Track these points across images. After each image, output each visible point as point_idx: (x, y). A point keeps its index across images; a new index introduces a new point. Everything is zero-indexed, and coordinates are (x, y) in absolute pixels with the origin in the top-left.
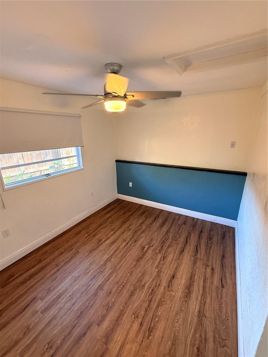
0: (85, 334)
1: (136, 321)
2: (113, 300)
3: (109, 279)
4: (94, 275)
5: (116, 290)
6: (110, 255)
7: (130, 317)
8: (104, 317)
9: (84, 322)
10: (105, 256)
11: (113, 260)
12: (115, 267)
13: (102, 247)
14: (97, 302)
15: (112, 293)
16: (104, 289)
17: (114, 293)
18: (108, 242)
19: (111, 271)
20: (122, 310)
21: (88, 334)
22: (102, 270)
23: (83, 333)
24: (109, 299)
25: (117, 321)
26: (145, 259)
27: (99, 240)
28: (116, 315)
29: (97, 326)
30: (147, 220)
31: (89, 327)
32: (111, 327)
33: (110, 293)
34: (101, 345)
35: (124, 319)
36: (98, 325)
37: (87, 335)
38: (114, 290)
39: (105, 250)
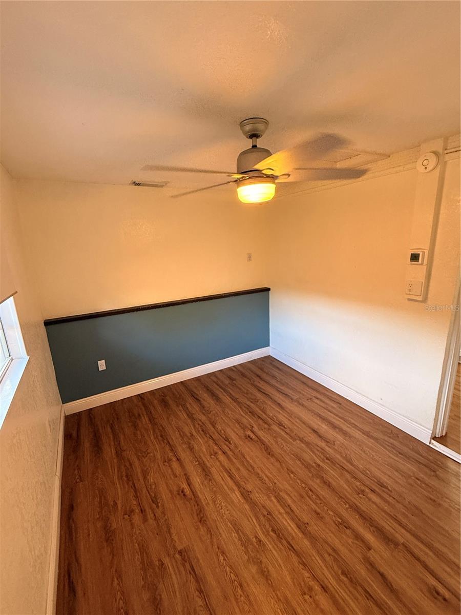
0: (382, 575)
1: (369, 495)
2: (331, 513)
3: (289, 506)
4: (270, 529)
5: (316, 503)
6: (235, 488)
7: (361, 500)
8: (358, 537)
9: (362, 572)
10: (233, 496)
11: (249, 487)
12: (268, 488)
13: (204, 495)
14: (329, 540)
15: (318, 510)
16: (306, 521)
17: (318, 508)
18: (197, 480)
19: (273, 498)
20: (350, 506)
21: (382, 570)
22: (266, 513)
23: (380, 578)
24: (327, 519)
25: (365, 519)
26: (272, 444)
27: (179, 494)
28: (357, 517)
29: (370, 551)
30: (188, 405)
31: (371, 565)
32: (374, 530)
33: (318, 514)
34: (399, 552)
35: (364, 509)
36: (369, 549)
37: (385, 573)
38: (314, 506)
39: (215, 493)
